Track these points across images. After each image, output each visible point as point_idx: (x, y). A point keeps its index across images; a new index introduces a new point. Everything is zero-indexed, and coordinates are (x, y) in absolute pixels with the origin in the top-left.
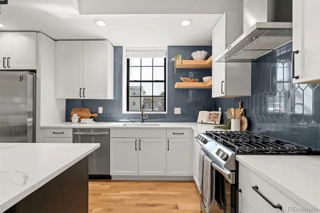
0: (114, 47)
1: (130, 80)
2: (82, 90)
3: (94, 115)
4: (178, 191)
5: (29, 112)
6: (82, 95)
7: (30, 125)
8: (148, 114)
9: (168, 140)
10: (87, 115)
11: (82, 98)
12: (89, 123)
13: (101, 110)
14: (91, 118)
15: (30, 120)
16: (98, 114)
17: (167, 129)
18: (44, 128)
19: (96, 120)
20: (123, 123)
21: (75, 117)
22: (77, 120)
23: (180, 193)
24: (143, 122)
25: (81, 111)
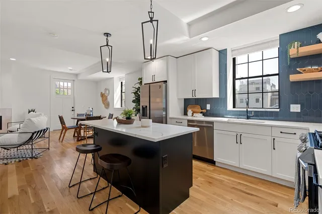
0: (219, 51)
1: (237, 77)
2: (194, 91)
3: (203, 111)
4: (284, 195)
5: (164, 108)
6: (194, 95)
7: (164, 116)
8: (254, 111)
9: (274, 139)
10: (198, 111)
11: (194, 97)
12: (199, 117)
13: (208, 107)
14: (201, 113)
15: (164, 113)
16: (207, 110)
17: (272, 126)
18: (171, 118)
19: (205, 115)
20: (227, 119)
21: (190, 112)
22: (191, 114)
23: (287, 197)
24: (248, 119)
25: (194, 107)
